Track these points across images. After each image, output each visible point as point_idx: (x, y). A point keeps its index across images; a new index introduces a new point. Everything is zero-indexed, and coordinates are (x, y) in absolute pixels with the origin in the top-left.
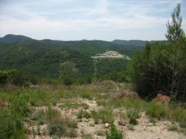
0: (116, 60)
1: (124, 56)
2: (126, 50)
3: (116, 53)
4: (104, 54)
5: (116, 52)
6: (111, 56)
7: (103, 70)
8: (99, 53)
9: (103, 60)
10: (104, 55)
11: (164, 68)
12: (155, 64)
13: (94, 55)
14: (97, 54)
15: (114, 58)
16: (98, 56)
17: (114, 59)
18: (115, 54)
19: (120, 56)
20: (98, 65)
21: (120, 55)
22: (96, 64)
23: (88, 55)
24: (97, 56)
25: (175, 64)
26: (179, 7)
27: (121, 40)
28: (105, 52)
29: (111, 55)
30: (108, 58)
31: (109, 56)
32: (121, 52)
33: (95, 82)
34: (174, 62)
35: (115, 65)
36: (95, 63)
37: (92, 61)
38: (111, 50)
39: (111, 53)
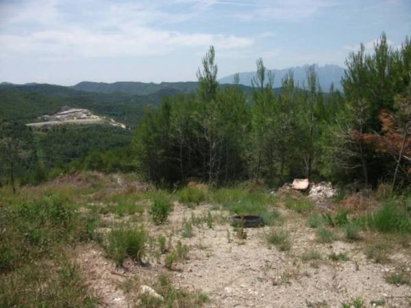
0: (87, 128)
1: (104, 117)
2: (108, 105)
3: (85, 113)
4: (58, 117)
5: (85, 110)
6: (75, 120)
7: (59, 153)
8: (46, 114)
9: (58, 130)
10: (58, 119)
11: (195, 140)
12: (181, 132)
13: (34, 119)
14: (40, 118)
15: (81, 125)
16: (44, 121)
17: (82, 127)
18: (84, 116)
19: (95, 119)
20: (44, 142)
21: (95, 117)
22: (41, 141)
23: (20, 120)
24: (40, 122)
25: (211, 132)
26: (212, 51)
27: (95, 84)
28: (60, 110)
29: (75, 118)
30: (68, 124)
31: (71, 121)
32: (98, 110)
33: (61, 178)
34: (210, 129)
35: (85, 141)
36: (37, 139)
37: (31, 134)
38: (74, 105)
39: (73, 112)
